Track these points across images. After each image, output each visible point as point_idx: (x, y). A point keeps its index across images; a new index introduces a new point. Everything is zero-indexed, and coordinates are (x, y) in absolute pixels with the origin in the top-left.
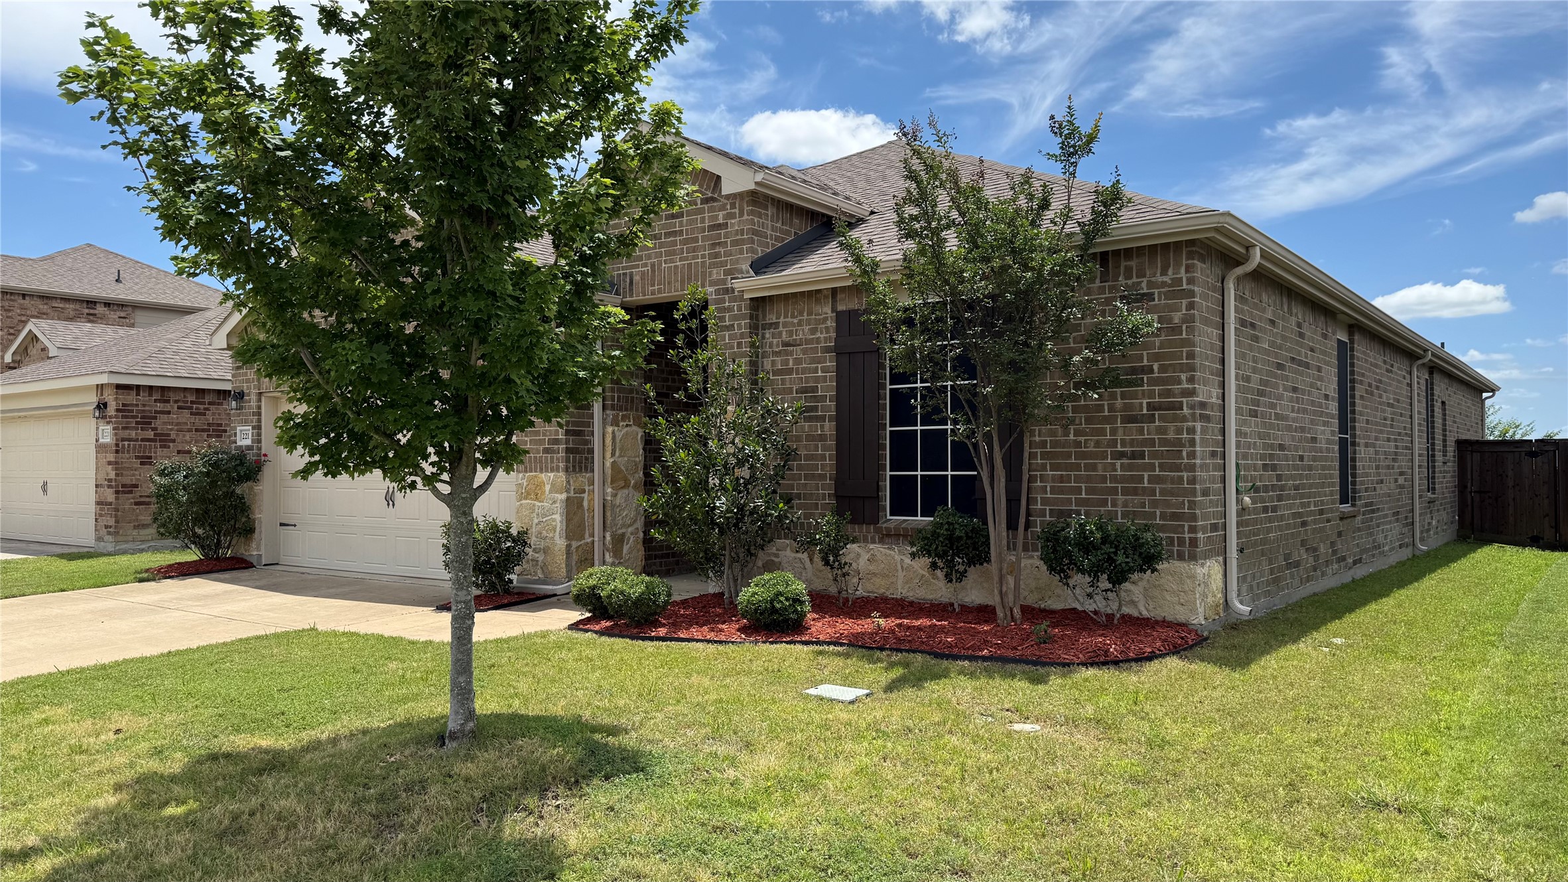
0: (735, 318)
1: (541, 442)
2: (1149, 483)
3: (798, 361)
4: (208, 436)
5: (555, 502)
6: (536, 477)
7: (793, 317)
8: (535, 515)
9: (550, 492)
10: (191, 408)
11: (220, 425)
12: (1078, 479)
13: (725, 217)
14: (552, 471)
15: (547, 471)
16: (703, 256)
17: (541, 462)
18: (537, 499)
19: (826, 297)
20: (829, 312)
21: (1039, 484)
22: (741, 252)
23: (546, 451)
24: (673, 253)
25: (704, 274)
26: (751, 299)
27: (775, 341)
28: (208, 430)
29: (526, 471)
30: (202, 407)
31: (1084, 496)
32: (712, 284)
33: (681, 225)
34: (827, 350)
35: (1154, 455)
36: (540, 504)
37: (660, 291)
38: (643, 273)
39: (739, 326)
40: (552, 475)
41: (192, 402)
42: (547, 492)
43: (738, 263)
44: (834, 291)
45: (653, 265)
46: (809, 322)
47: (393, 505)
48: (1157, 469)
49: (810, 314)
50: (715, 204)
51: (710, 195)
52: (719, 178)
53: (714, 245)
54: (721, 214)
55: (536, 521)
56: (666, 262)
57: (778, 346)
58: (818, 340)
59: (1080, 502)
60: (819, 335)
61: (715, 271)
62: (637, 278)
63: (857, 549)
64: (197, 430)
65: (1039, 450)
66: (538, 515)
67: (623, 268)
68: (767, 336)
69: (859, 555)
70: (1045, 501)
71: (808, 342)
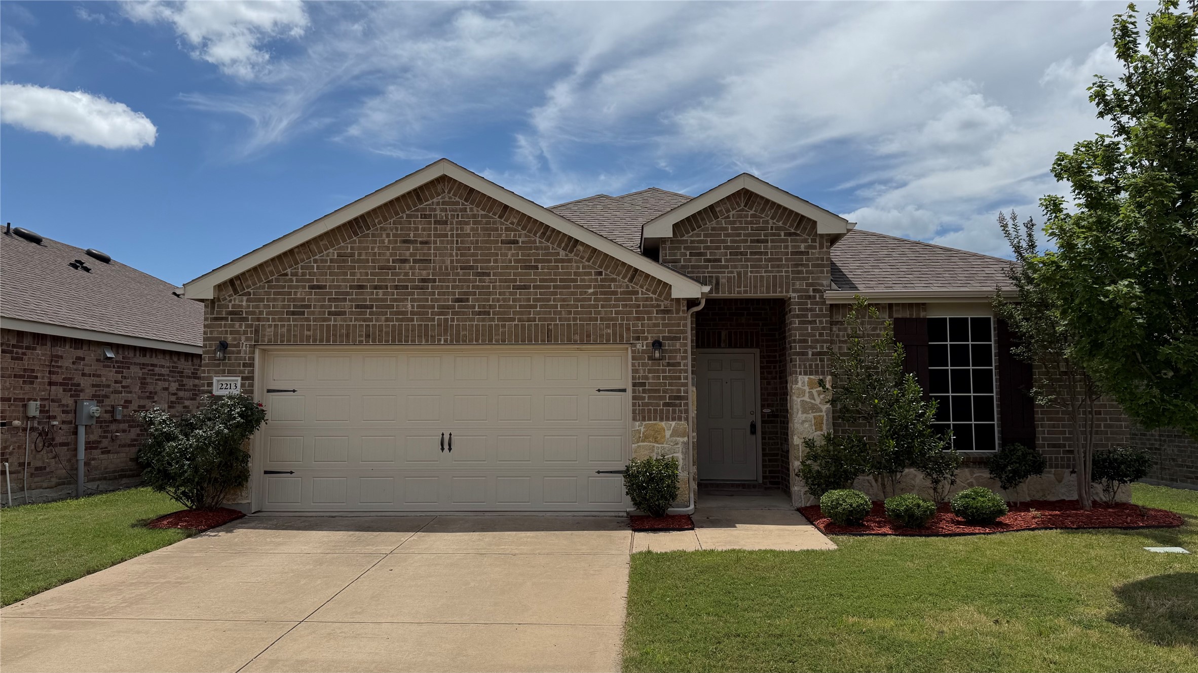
0: (816, 316)
1: (662, 398)
2: (1104, 428)
4: (24, 382)
5: (677, 444)
6: (655, 424)
8: (654, 454)
9: (672, 436)
10: (12, 352)
11: (33, 371)
12: (1063, 426)
13: (806, 247)
14: (674, 419)
15: (668, 419)
16: (787, 272)
17: (662, 413)
18: (656, 442)
19: (885, 308)
20: (887, 317)
21: (1040, 429)
22: (822, 272)
23: (667, 405)
24: (760, 267)
25: (788, 284)
26: (830, 304)
27: (841, 333)
28: (23, 376)
29: (644, 420)
30: (20, 351)
31: (1067, 436)
32: (794, 291)
33: (766, 247)
35: (1106, 413)
36: (660, 446)
37: (746, 292)
38: (729, 279)
39: (821, 322)
40: (673, 423)
41: (14, 346)
42: (668, 436)
43: (819, 280)
44: (890, 305)
45: (739, 274)
47: (450, 449)
48: (1108, 420)
50: (798, 238)
51: (793, 231)
52: (815, 223)
53: (797, 265)
54: (803, 245)
56: (751, 272)
57: (844, 336)
59: (1065, 439)
61: (798, 283)
62: (722, 281)
63: (914, 472)
64: (15, 376)
65: (1039, 410)
66: (658, 454)
67: (708, 272)
68: (834, 329)
69: (915, 476)
70: (1044, 439)
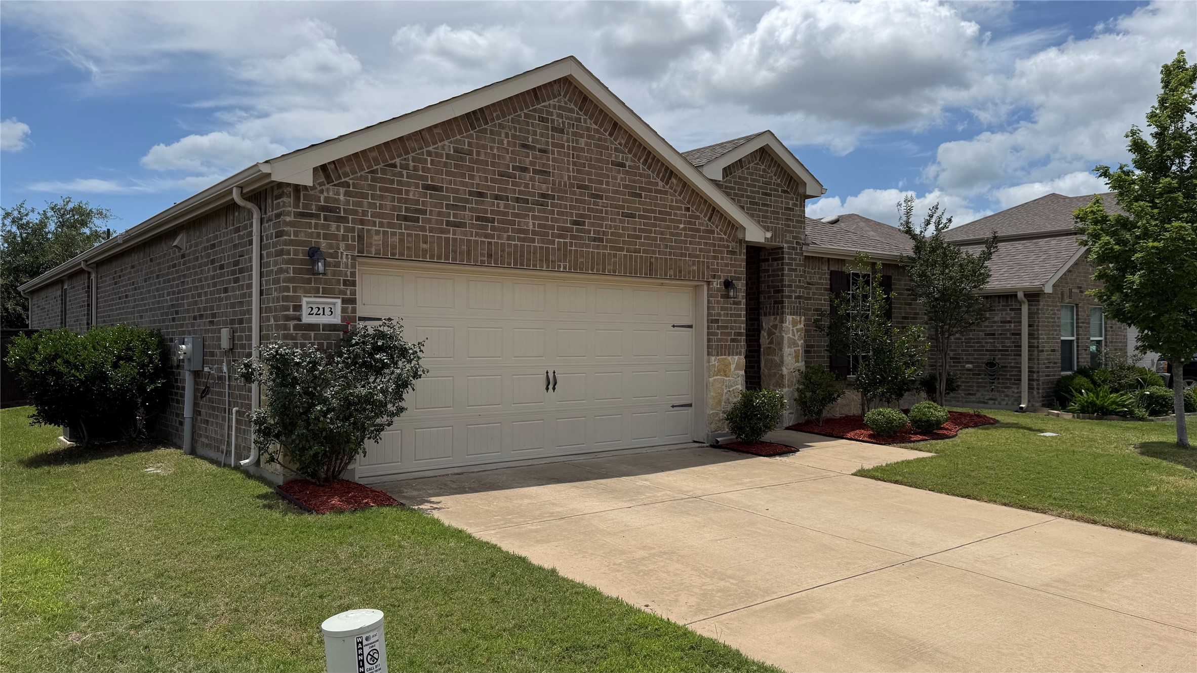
0: (797, 265)
1: (729, 334)
3: (814, 294)
5: (738, 376)
6: (725, 359)
7: (812, 269)
8: (724, 387)
9: (735, 369)
14: (736, 355)
15: (732, 355)
16: (782, 224)
17: (730, 348)
18: (726, 375)
19: (826, 262)
20: (827, 270)
22: (801, 228)
23: (733, 340)
24: (767, 217)
25: (782, 235)
26: (804, 256)
29: (718, 355)
32: (786, 242)
33: (770, 201)
34: (826, 289)
36: (727, 379)
39: (800, 271)
40: (736, 357)
42: (732, 370)
43: (799, 234)
44: (828, 260)
46: (818, 273)
47: (555, 389)
49: (819, 269)
51: (786, 189)
52: (801, 183)
53: (787, 220)
54: (791, 202)
55: (725, 391)
58: (822, 284)
60: (822, 281)
61: (788, 235)
66: (726, 386)
71: (818, 284)
